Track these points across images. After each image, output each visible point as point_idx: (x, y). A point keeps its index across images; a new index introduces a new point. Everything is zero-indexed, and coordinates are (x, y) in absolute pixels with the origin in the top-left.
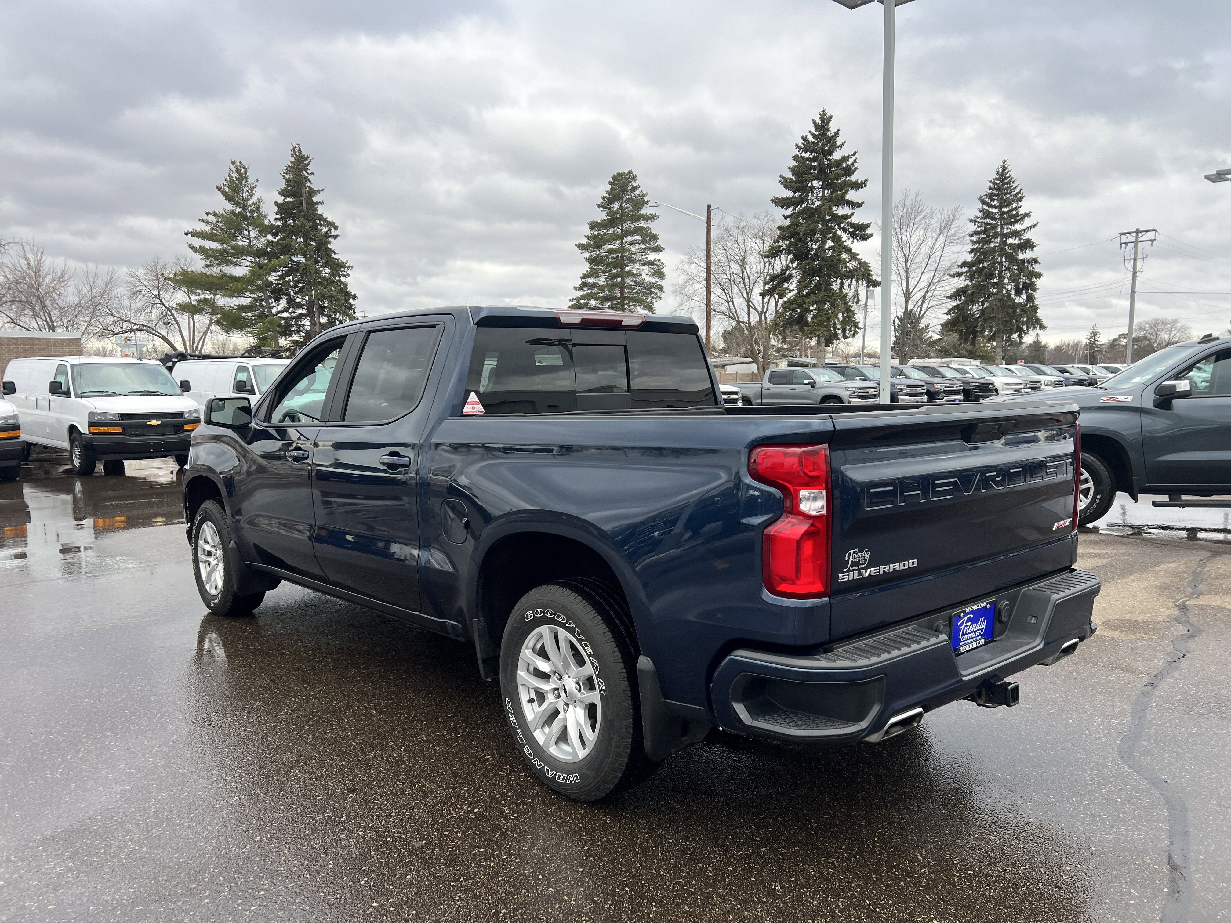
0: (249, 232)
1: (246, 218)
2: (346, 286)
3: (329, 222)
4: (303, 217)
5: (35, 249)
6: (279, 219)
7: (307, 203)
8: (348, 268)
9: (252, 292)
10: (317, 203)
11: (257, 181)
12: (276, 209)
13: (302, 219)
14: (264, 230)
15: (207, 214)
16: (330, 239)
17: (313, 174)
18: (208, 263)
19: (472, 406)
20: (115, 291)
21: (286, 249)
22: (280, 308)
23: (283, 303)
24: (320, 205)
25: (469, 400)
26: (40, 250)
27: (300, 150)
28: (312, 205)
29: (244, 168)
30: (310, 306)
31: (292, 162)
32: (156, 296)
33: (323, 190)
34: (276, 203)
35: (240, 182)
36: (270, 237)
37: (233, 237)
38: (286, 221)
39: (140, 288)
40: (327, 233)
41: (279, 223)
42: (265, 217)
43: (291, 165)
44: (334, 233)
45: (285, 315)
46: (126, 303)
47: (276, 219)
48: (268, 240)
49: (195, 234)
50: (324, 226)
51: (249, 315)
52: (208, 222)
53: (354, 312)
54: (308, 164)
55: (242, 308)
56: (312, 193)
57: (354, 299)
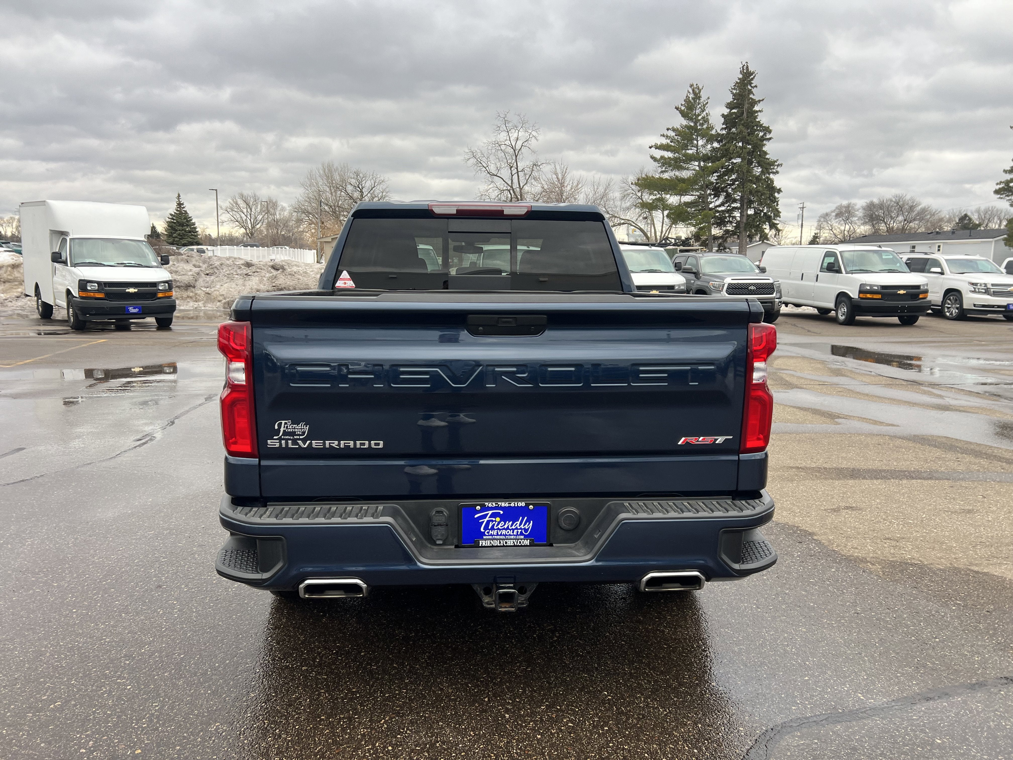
0: (697, 141)
1: (697, 130)
2: (772, 182)
3: (765, 127)
4: (743, 125)
5: (563, 166)
6: (725, 129)
7: (748, 112)
8: (778, 165)
9: (697, 190)
10: (757, 112)
11: (709, 98)
12: (722, 120)
13: (741, 126)
14: (711, 139)
15: (668, 129)
16: (764, 142)
17: (756, 86)
18: (664, 169)
19: (343, 282)
20: (612, 194)
21: (726, 154)
22: (718, 203)
23: (721, 199)
24: (759, 113)
25: (341, 277)
26: (566, 167)
27: (747, 67)
28: (752, 114)
29: (698, 89)
30: (742, 200)
31: (739, 79)
32: (639, 198)
33: (763, 100)
34: (723, 116)
35: (695, 101)
36: (716, 145)
37: (685, 147)
38: (730, 130)
39: (629, 191)
40: (762, 137)
41: (724, 132)
42: (713, 128)
43: (739, 81)
44: (768, 136)
45: (722, 208)
46: (618, 203)
47: (722, 129)
48: (713, 147)
49: (658, 147)
50: (761, 131)
51: (693, 209)
52: (667, 136)
53: (777, 205)
54: (752, 79)
55: (687, 204)
56: (754, 103)
57: (779, 193)
